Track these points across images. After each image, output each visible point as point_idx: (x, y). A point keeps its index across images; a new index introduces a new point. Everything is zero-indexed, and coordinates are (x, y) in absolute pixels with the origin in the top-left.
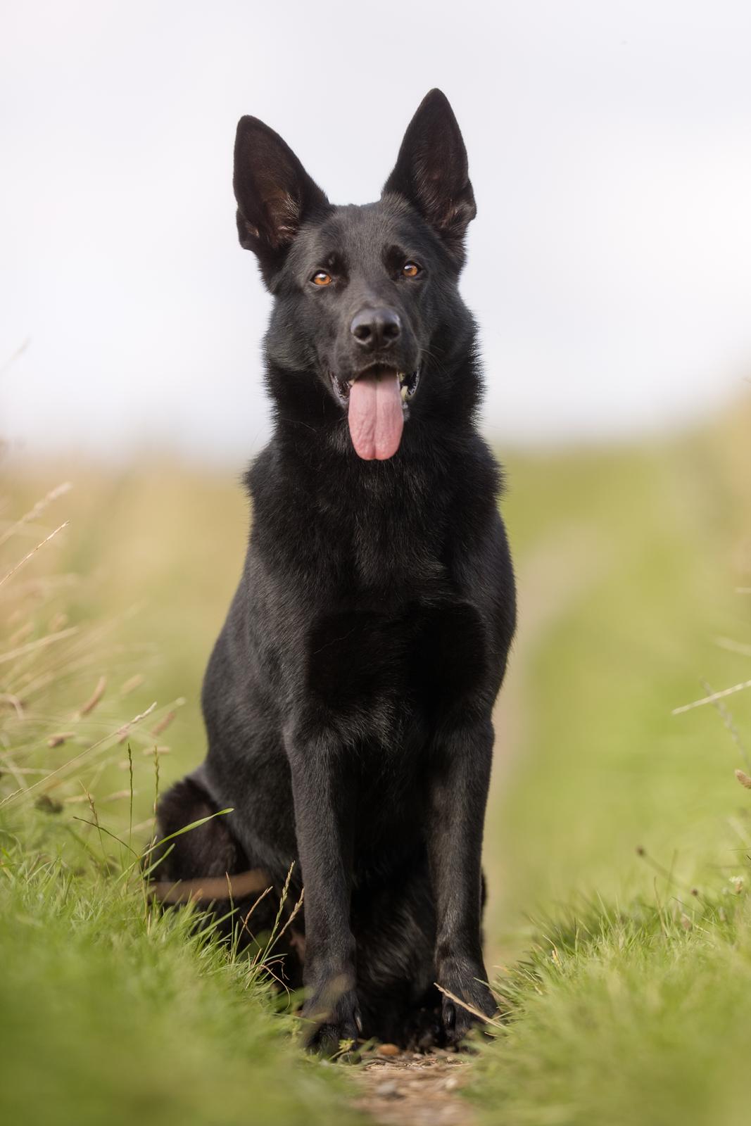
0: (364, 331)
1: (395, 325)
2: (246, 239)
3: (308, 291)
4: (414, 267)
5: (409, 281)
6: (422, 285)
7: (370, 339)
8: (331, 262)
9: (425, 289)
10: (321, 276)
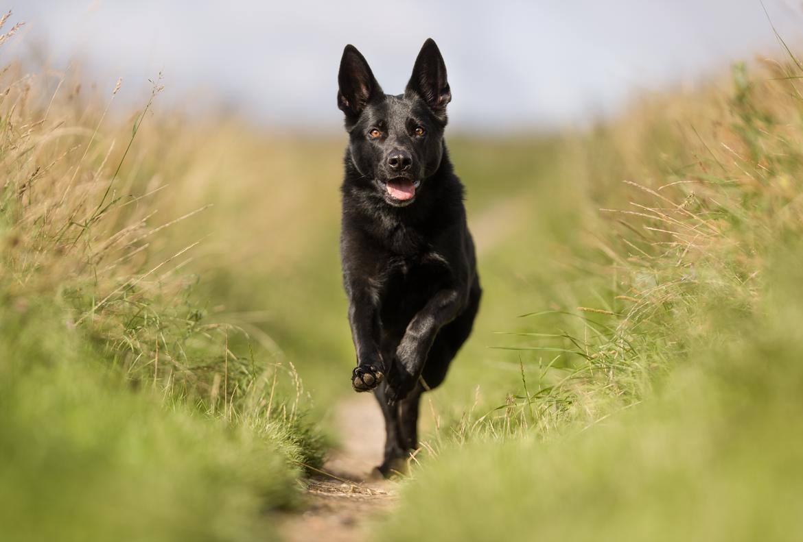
0: (394, 161)
1: (410, 159)
2: (341, 104)
3: (368, 138)
4: (421, 130)
5: (418, 136)
6: (424, 139)
7: (397, 165)
8: (380, 125)
9: (426, 140)
10: (375, 131)
